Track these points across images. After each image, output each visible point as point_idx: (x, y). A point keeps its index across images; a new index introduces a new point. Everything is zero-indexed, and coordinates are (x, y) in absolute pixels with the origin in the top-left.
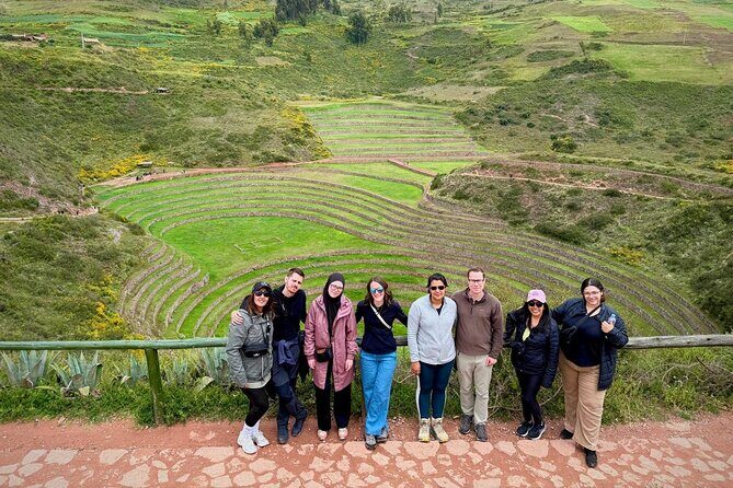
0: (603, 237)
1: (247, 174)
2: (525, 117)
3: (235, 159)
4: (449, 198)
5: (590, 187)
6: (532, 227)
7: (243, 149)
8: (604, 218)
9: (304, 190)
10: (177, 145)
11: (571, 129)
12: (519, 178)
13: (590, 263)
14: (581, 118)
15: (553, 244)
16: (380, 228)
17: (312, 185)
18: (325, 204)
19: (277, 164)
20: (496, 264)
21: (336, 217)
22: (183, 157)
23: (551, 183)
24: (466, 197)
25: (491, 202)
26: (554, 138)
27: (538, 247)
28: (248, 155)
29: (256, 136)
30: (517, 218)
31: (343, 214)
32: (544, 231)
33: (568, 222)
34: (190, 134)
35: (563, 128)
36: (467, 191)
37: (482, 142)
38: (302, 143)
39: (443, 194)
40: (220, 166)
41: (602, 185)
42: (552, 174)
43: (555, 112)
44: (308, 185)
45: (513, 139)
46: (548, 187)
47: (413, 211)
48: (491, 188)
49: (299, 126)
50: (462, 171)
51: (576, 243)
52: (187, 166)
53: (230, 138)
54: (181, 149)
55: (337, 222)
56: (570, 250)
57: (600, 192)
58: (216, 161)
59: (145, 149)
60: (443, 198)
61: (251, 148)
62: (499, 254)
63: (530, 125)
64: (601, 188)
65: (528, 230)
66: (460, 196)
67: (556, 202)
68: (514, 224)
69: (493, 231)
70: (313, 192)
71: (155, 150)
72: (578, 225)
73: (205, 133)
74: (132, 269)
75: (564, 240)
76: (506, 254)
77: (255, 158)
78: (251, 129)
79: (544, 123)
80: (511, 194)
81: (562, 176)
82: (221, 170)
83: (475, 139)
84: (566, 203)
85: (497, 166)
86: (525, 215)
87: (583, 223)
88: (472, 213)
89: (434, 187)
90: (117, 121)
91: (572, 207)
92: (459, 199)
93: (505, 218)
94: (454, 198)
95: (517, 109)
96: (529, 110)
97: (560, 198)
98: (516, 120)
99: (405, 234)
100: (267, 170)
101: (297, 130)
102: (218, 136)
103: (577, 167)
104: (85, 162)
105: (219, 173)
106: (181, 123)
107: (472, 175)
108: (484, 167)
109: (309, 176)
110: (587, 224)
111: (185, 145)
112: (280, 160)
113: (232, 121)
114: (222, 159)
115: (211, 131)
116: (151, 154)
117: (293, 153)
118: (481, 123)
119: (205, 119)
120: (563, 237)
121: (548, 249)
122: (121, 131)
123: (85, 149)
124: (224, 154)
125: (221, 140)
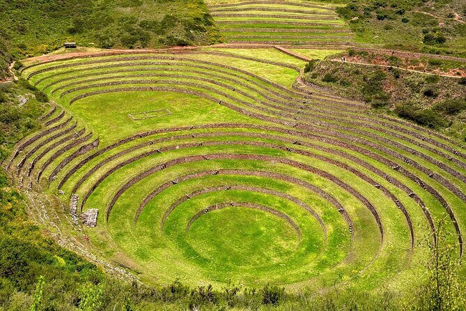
0: (457, 123)
1: (152, 55)
2: (401, 13)
3: (145, 41)
4: (318, 80)
5: (447, 75)
6: (391, 109)
7: (151, 33)
8: (458, 105)
9: (198, 69)
10: (99, 29)
11: (441, 24)
12: (384, 65)
13: (443, 146)
14: (451, 16)
15: (410, 126)
16: (257, 104)
17: (205, 65)
18: (213, 82)
19: (179, 48)
20: (357, 142)
21: (220, 93)
22: (102, 39)
23: (411, 71)
24: (334, 80)
25: (356, 87)
26: (425, 32)
27: (397, 129)
28: (155, 38)
29: (163, 23)
30: (379, 101)
31: (227, 91)
32: (403, 115)
33: (425, 106)
34: (110, 20)
35: (435, 23)
36: (335, 75)
37: (360, 33)
38: (202, 30)
39: (314, 76)
40: (131, 48)
41: (458, 74)
42: (414, 62)
43: (427, 9)
44: (202, 65)
45: (388, 32)
46: (409, 73)
47: (287, 91)
48: (357, 73)
49: (201, 17)
50: (332, 57)
51: (431, 126)
52: (104, 47)
53: (142, 25)
54: (102, 33)
55: (221, 98)
56: (425, 132)
57: (456, 79)
58: (129, 43)
59: (72, 32)
60: (314, 80)
61: (158, 33)
62: (361, 133)
63: (405, 21)
64: (457, 77)
65: (389, 112)
66: (328, 79)
67: (415, 89)
68: (376, 106)
69: (356, 112)
70: (206, 71)
71: (80, 33)
72: (433, 110)
73: (122, 20)
74: (29, 131)
75: (420, 123)
76: (366, 134)
77: (161, 41)
78: (160, 17)
79: (417, 19)
80: (375, 79)
81: (421, 65)
82: (131, 50)
83: (354, 30)
84: (424, 89)
85: (363, 54)
86: (385, 99)
87: (438, 108)
88: (339, 95)
89: (307, 70)
90: (51, 9)
91: (428, 94)
92: (328, 81)
93: (368, 101)
94: (323, 80)
95: (393, 6)
96: (403, 7)
97: (418, 85)
98: (391, 16)
99: (279, 111)
100: (168, 52)
101: (198, 19)
102: (133, 23)
103: (436, 57)
104: (20, 41)
105: (130, 53)
106: (104, 12)
107: (340, 61)
108: (351, 54)
109: (204, 57)
110: (442, 110)
111: (105, 29)
112: (182, 44)
113: (145, 11)
114: (134, 41)
115: (127, 19)
116: (77, 35)
117: (192, 38)
118: (360, 17)
119: (124, 9)
120: (420, 120)
121: (406, 131)
122: (54, 16)
123: (22, 31)
124: (135, 38)
125: (136, 26)
